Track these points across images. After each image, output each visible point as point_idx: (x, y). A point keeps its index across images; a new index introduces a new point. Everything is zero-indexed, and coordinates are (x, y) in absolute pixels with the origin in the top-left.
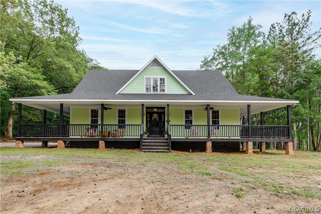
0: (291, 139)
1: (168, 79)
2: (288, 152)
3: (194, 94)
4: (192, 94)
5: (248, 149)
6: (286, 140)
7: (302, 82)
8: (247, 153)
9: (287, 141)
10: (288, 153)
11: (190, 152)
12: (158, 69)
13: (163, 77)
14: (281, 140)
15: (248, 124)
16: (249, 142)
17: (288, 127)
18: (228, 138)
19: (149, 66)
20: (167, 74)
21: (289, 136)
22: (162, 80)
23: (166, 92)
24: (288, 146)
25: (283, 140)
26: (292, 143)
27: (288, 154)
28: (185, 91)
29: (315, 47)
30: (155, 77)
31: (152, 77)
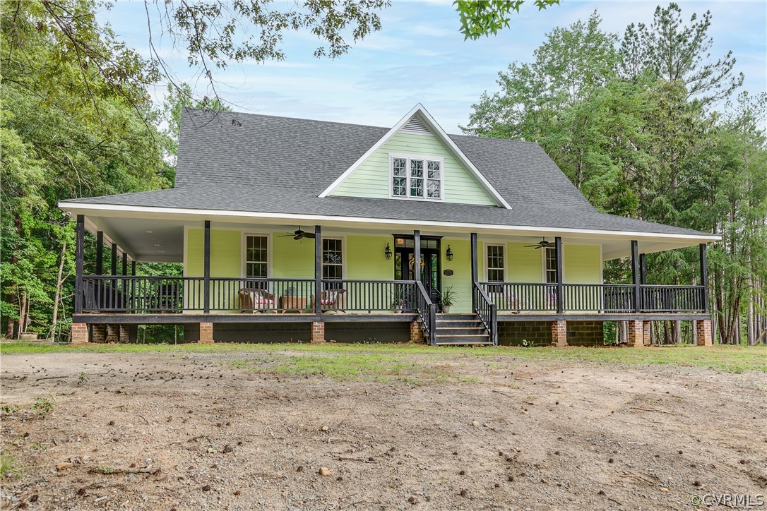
0: (707, 314)
1: (448, 165)
2: (704, 340)
3: (509, 207)
4: (503, 207)
5: (634, 337)
6: (700, 316)
7: (703, 184)
8: (633, 346)
9: (702, 319)
10: (703, 342)
11: (524, 346)
12: (423, 137)
13: (436, 160)
14: (691, 316)
15: (634, 283)
16: (637, 322)
17: (703, 290)
18: (596, 312)
20: (444, 152)
21: (704, 308)
22: (434, 167)
23: (444, 198)
24: (702, 329)
25: (695, 316)
26: (709, 323)
27: (704, 344)
28: (487, 199)
29: (718, 96)
30: (417, 157)
31: (408, 157)
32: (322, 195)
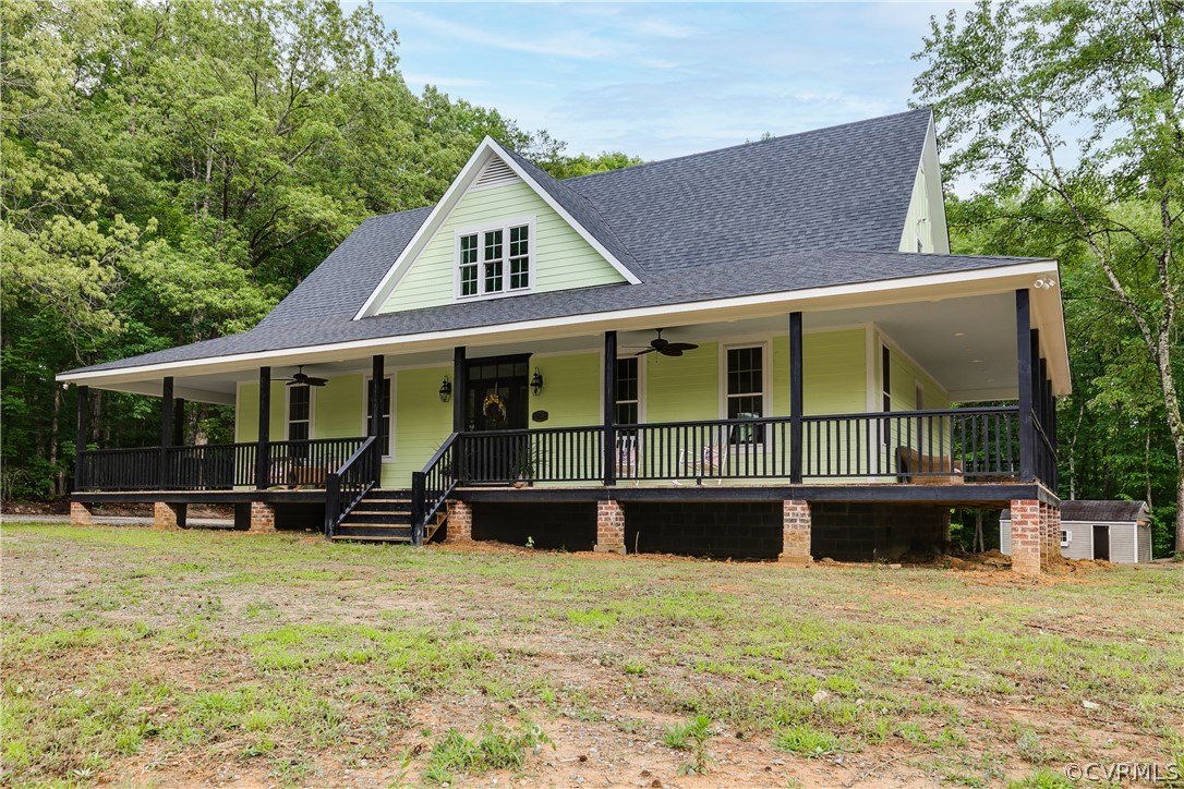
1: (544, 226)
3: (634, 280)
4: (627, 283)
12: (505, 190)
13: (523, 224)
19: (473, 185)
20: (538, 204)
22: (520, 234)
23: (536, 285)
26: (1031, 508)
28: (610, 272)
30: (493, 227)
31: (480, 230)
32: (358, 318)
